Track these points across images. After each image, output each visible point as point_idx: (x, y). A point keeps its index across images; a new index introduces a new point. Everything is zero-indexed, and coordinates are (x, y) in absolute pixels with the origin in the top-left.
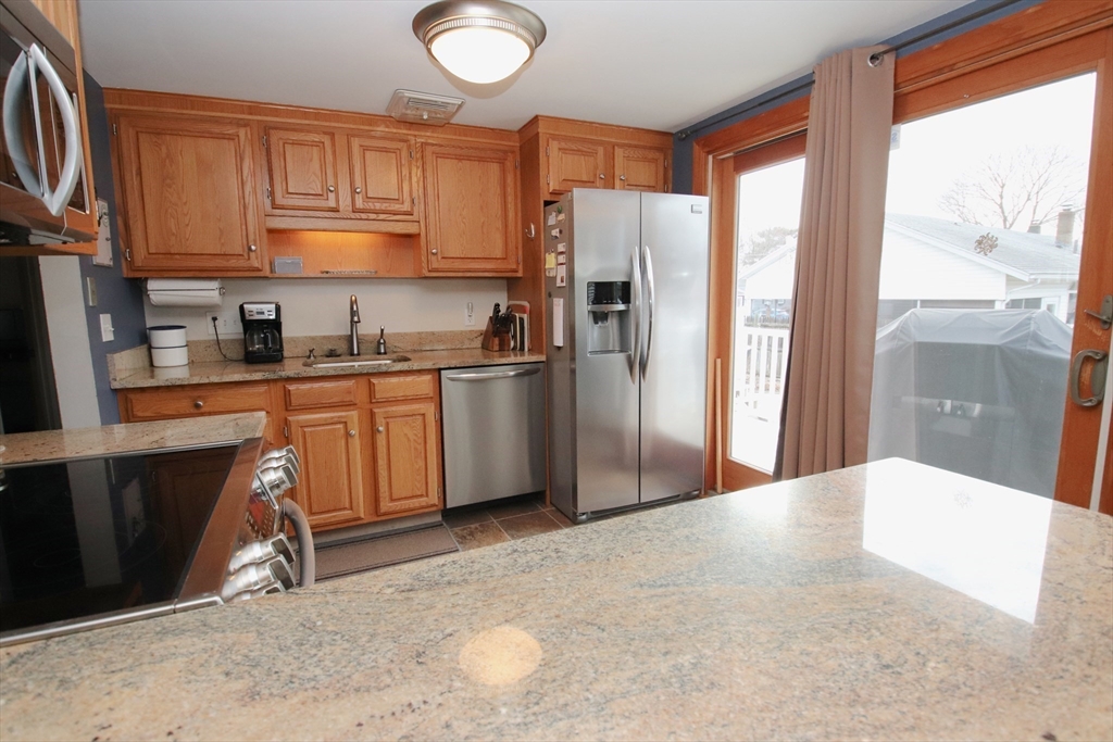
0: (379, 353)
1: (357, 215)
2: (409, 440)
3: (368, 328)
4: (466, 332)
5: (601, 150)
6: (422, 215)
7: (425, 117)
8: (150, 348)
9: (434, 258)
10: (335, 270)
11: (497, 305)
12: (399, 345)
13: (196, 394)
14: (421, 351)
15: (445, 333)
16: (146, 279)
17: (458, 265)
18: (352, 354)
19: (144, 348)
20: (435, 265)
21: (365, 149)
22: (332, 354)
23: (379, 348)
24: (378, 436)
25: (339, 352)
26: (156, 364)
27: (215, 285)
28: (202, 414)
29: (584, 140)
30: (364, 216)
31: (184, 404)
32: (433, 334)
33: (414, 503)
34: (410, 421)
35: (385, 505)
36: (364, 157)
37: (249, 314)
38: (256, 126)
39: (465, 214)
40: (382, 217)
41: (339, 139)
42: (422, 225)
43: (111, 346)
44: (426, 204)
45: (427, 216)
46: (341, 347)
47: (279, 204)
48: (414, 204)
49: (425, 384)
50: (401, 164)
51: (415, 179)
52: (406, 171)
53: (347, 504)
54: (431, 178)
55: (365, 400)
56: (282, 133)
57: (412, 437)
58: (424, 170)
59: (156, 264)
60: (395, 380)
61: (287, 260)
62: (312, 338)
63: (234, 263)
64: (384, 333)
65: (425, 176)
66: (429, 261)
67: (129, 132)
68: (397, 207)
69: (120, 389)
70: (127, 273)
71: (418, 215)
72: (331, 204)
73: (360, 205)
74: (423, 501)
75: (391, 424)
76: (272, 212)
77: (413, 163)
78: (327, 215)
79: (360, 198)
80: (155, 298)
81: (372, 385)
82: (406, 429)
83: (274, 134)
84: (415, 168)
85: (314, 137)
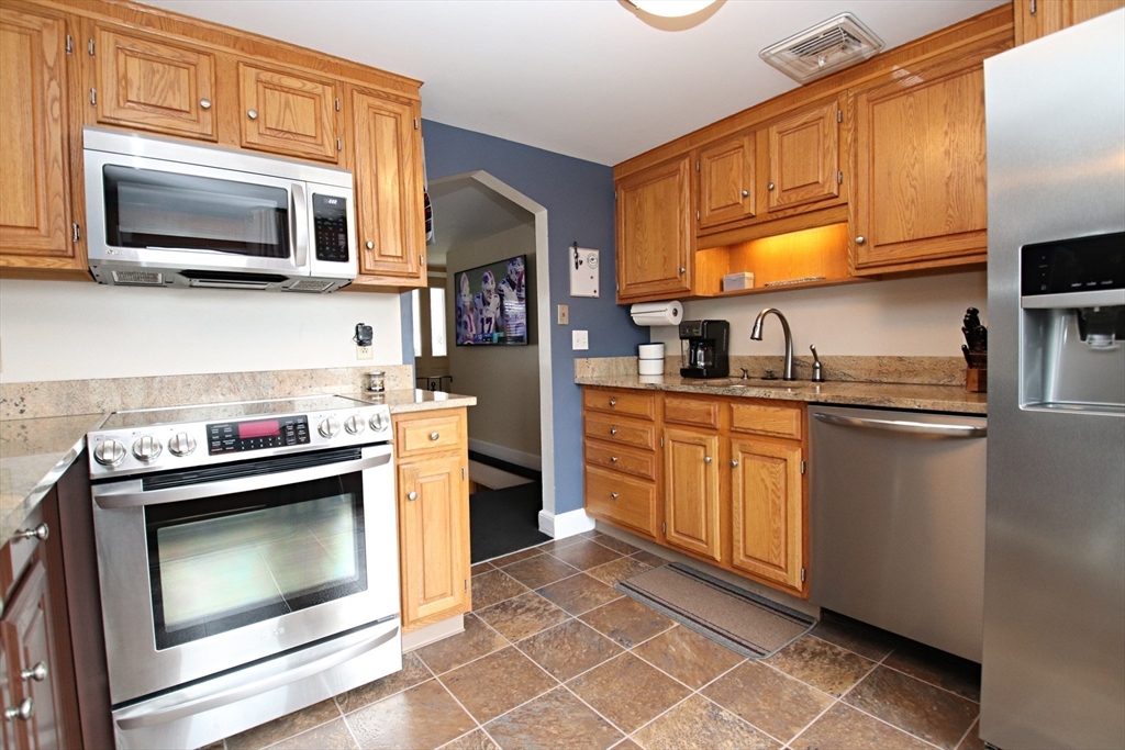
1: (776, 216)
2: (766, 488)
3: (801, 349)
6: (851, 192)
8: (639, 359)
9: (862, 250)
10: (773, 283)
12: (850, 372)
14: (881, 382)
15: (921, 360)
16: (629, 307)
17: (899, 253)
18: (786, 380)
19: (636, 358)
20: (863, 259)
21: (783, 134)
22: (770, 376)
23: (814, 373)
24: (734, 470)
25: (776, 375)
26: (641, 372)
28: (616, 412)
30: (781, 215)
32: (900, 359)
33: (770, 572)
34: (769, 464)
35: (739, 558)
36: (781, 145)
37: (686, 330)
38: (694, 154)
39: (915, 173)
40: (800, 210)
41: (761, 135)
42: (851, 206)
43: (582, 354)
44: (856, 176)
45: (856, 193)
46: (777, 369)
47: (705, 222)
48: (840, 183)
49: (788, 421)
50: (825, 136)
51: (844, 148)
52: (831, 142)
53: (704, 538)
54: (863, 139)
55: (726, 426)
56: (710, 152)
57: (770, 486)
58: (856, 130)
59: (634, 291)
60: (754, 408)
61: (733, 276)
62: (756, 358)
63: (672, 286)
64: (819, 354)
65: (856, 140)
66: (856, 255)
67: (621, 195)
68: (815, 192)
69: (579, 385)
70: (617, 302)
71: (847, 194)
72: (747, 212)
73: (774, 203)
74: (780, 575)
75: (747, 461)
76: (701, 233)
77: (842, 126)
78: (744, 223)
79: (776, 194)
80: (638, 320)
81: (731, 409)
82: (764, 473)
83: (704, 156)
84: (844, 134)
85: (735, 143)
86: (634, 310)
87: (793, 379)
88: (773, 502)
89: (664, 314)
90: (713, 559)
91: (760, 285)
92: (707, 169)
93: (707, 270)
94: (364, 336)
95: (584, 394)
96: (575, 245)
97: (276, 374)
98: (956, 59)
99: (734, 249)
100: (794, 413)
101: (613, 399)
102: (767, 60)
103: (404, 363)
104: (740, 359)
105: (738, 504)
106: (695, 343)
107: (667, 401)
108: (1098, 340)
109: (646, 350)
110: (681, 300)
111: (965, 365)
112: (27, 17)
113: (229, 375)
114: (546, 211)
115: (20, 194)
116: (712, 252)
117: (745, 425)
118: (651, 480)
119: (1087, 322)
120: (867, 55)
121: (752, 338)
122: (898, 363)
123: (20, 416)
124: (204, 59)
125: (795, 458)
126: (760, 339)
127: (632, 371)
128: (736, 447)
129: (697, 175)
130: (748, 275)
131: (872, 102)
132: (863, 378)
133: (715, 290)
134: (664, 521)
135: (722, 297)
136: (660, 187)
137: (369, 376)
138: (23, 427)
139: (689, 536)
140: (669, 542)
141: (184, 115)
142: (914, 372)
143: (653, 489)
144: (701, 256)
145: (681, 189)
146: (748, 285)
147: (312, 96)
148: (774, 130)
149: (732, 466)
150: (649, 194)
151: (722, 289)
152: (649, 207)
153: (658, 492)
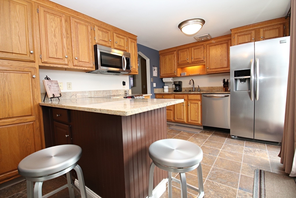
0: (198, 91)
1: (192, 63)
3: (196, 86)
4: (221, 87)
5: (253, 32)
6: (206, 60)
7: (203, 40)
8: (164, 89)
9: (208, 70)
10: (191, 74)
11: (224, 79)
13: (163, 95)
15: (215, 87)
16: (162, 78)
17: (214, 70)
18: (193, 91)
20: (208, 71)
21: (194, 49)
22: (190, 91)
23: (198, 90)
27: (171, 79)
28: (164, 98)
29: (247, 31)
30: (194, 63)
31: (161, 97)
32: (212, 87)
33: (195, 122)
34: (195, 104)
35: (189, 121)
36: (194, 51)
37: (175, 83)
38: (177, 51)
39: (216, 58)
40: (197, 62)
41: (190, 49)
42: (206, 62)
43: (155, 88)
44: (207, 58)
45: (207, 60)
46: (192, 90)
47: (179, 63)
48: (204, 58)
49: (198, 97)
50: (202, 51)
51: (205, 53)
52: (202, 52)
53: (183, 119)
54: (208, 52)
55: (187, 99)
56: (180, 51)
57: (195, 108)
58: (207, 50)
59: (164, 76)
60: (192, 95)
61: (183, 73)
62: (187, 88)
63: (172, 75)
64: (199, 87)
65: (207, 52)
66: (207, 70)
67: (161, 57)
68: (200, 60)
69: (155, 94)
70: (160, 78)
71: (205, 60)
72: (188, 62)
73: (193, 61)
74: (197, 122)
75: (191, 104)
76: (179, 65)
77: (204, 49)
78: (187, 64)
79: (193, 60)
80: (164, 81)
81: (188, 96)
82: (194, 106)
83: (179, 51)
84: (205, 51)
85: (185, 50)
86: (163, 79)
87: (194, 91)
88: (196, 111)
89: (170, 80)
90: (185, 122)
91: (188, 75)
92: (180, 54)
93: (179, 72)
94: (124, 83)
95: (156, 95)
96: (154, 66)
97: (112, 90)
98: (222, 41)
99: (182, 68)
100: (199, 96)
101: (163, 96)
102: (195, 38)
103: (130, 89)
104: (184, 88)
105: (189, 112)
106: (176, 85)
107: (175, 95)
108: (242, 83)
109: (165, 87)
110: (173, 77)
111: (223, 87)
112: (86, 23)
113: (106, 91)
114: (149, 60)
115: (87, 56)
116: (179, 69)
117: (190, 98)
118: (172, 110)
119: (241, 80)
120: (209, 39)
121: (189, 84)
122: (212, 88)
123: (76, 98)
124: (109, 32)
125: (199, 103)
126: (191, 84)
127: (163, 91)
128: (189, 102)
129: (178, 55)
130: (186, 73)
131: (210, 46)
132: (206, 90)
133: (180, 76)
134: (175, 117)
135: (181, 76)
136: (170, 56)
137: (126, 91)
138: (76, 100)
139: (179, 119)
140: (175, 121)
141: (107, 42)
142: (214, 89)
143: (172, 112)
144: (178, 69)
145: (174, 57)
146: (186, 75)
147: (123, 39)
148: (193, 49)
149: (188, 105)
150: (167, 57)
151: (181, 75)
152: (167, 59)
153: (173, 112)
